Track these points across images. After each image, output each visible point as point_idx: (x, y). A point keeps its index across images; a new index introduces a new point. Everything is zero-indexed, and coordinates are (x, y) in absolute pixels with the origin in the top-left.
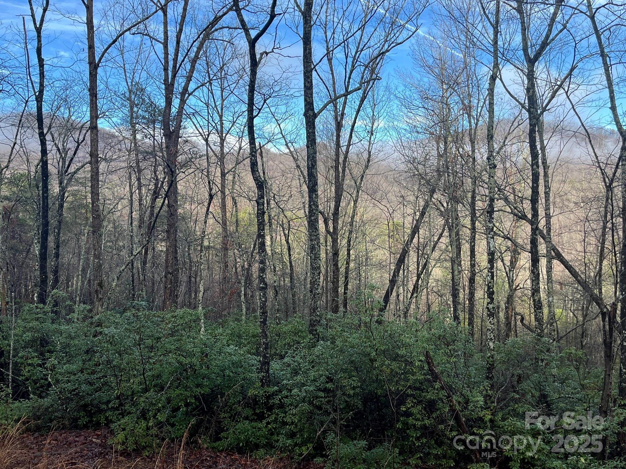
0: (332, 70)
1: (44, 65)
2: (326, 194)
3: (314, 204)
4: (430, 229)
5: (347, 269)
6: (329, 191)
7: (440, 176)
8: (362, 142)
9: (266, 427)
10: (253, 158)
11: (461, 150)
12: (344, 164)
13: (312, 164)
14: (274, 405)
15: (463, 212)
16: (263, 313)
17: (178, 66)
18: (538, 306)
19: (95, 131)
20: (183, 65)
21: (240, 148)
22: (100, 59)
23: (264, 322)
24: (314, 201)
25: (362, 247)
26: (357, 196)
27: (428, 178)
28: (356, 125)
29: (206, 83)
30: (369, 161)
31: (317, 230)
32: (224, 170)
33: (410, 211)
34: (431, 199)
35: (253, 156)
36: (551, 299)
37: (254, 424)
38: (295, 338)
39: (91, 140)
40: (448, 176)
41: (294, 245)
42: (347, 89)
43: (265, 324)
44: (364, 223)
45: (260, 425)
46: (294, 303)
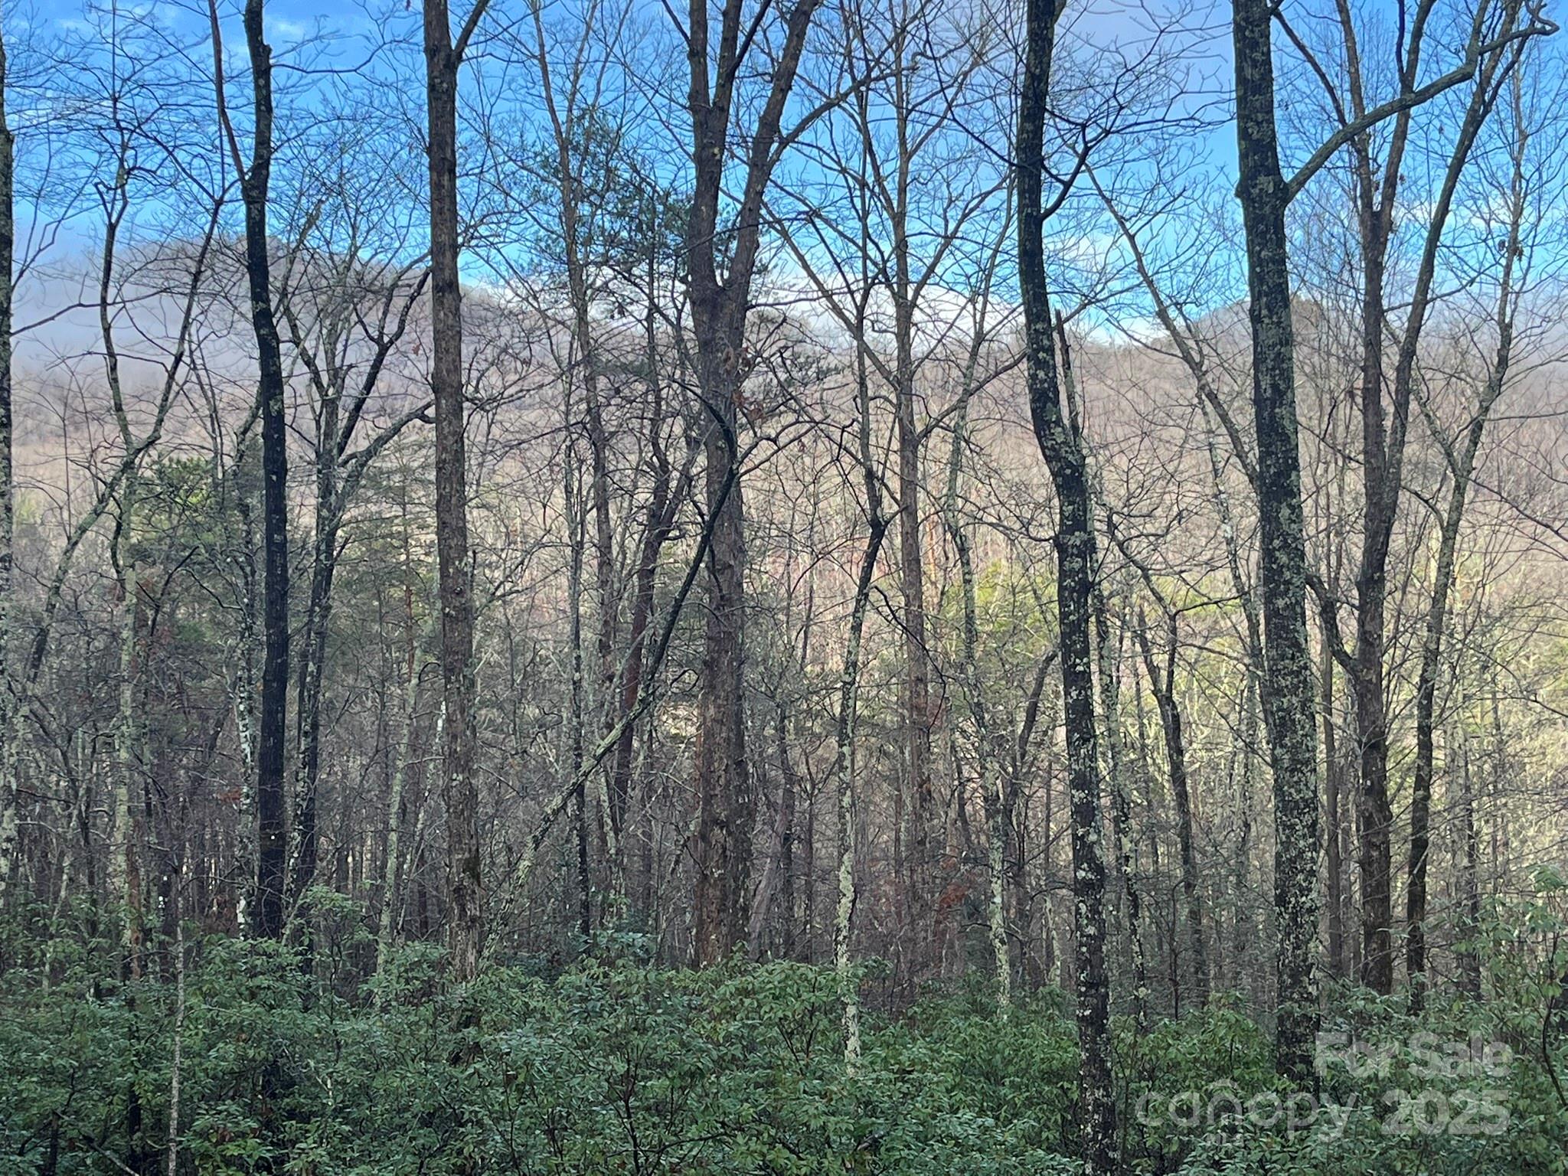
0: (1343, 9)
1: (270, 67)
2: (1323, 502)
3: (1285, 546)
5: (1421, 806)
6: (1334, 490)
8: (1475, 288)
10: (1041, 374)
12: (1402, 381)
13: (1275, 387)
17: (741, 39)
19: (449, 298)
20: (758, 37)
21: (980, 337)
22: (467, 33)
23: (1096, 1022)
24: (1285, 535)
25: (1478, 716)
26: (1457, 508)
28: (1449, 219)
29: (847, 95)
30: (1503, 362)
31: (1302, 651)
32: (912, 422)
35: (1040, 364)
39: (436, 331)
41: (1191, 709)
42: (1407, 78)
43: (1101, 1029)
44: (1484, 618)
46: (1199, 946)
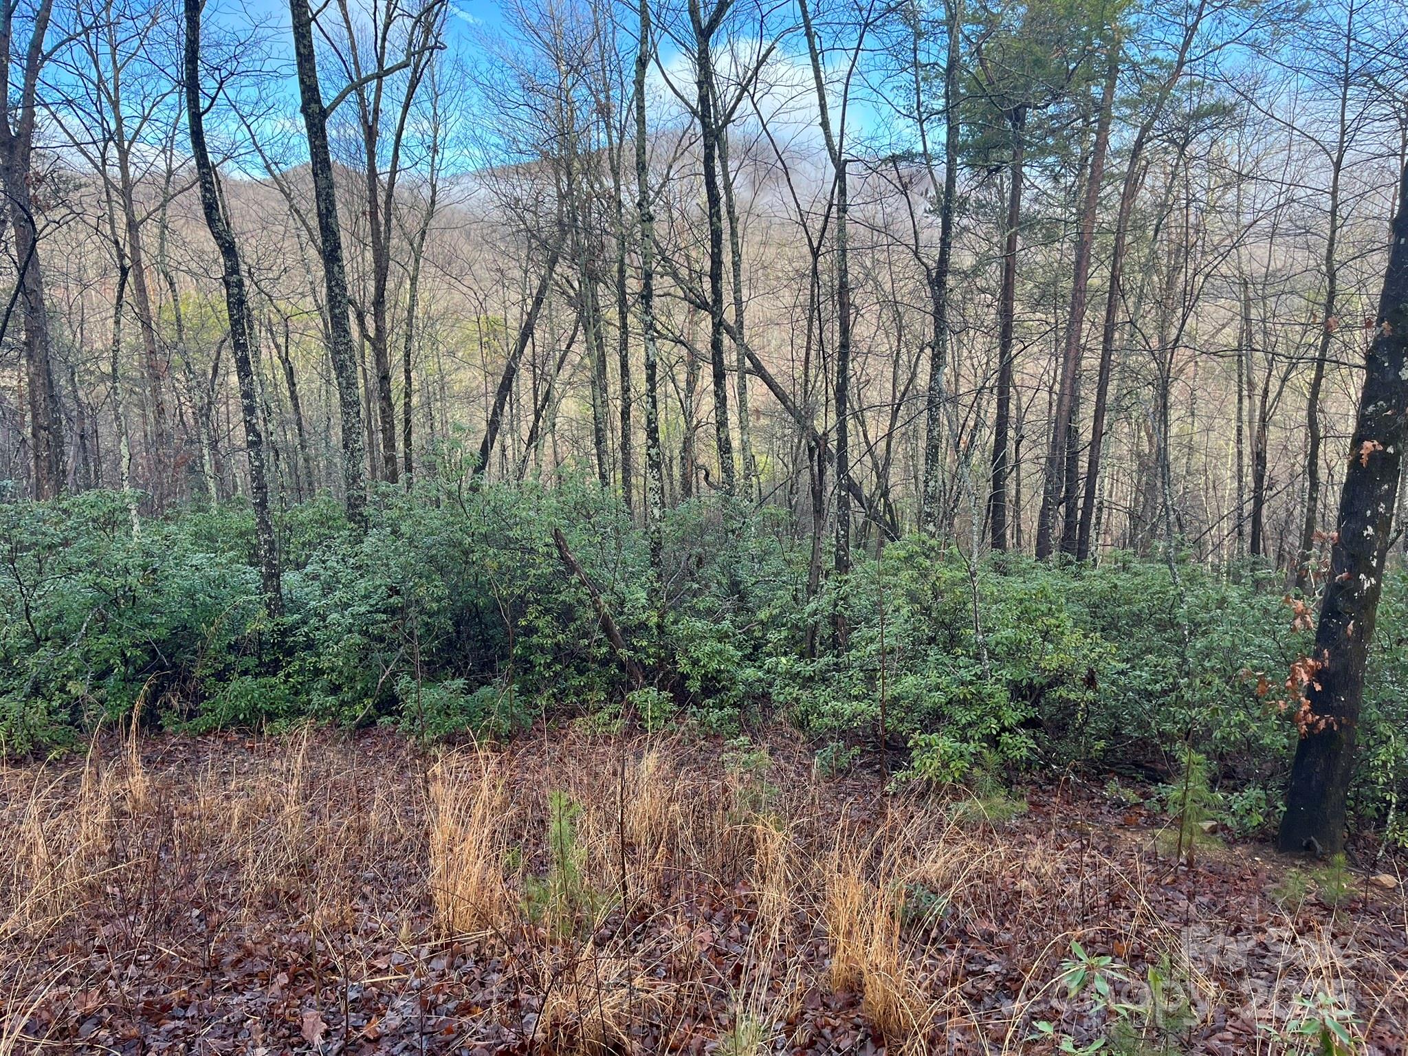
0: (347, 21)
2: (354, 265)
3: (337, 285)
4: (552, 329)
5: (407, 405)
6: (360, 259)
7: (564, 233)
8: (418, 166)
9: (285, 682)
10: (208, 195)
11: (597, 186)
12: (388, 209)
13: (327, 208)
14: (294, 647)
15: (605, 296)
16: (258, 488)
18: (725, 448)
21: (170, 172)
23: (262, 504)
24: (337, 280)
25: (432, 365)
26: (417, 270)
27: (543, 236)
28: (404, 133)
30: (433, 202)
31: (349, 334)
32: (134, 216)
33: (515, 296)
34: (551, 275)
35: (207, 190)
36: (745, 437)
37: (263, 680)
38: (322, 531)
40: (577, 233)
41: (298, 365)
42: (380, 62)
44: (431, 320)
45: (273, 680)
46: (309, 474)
